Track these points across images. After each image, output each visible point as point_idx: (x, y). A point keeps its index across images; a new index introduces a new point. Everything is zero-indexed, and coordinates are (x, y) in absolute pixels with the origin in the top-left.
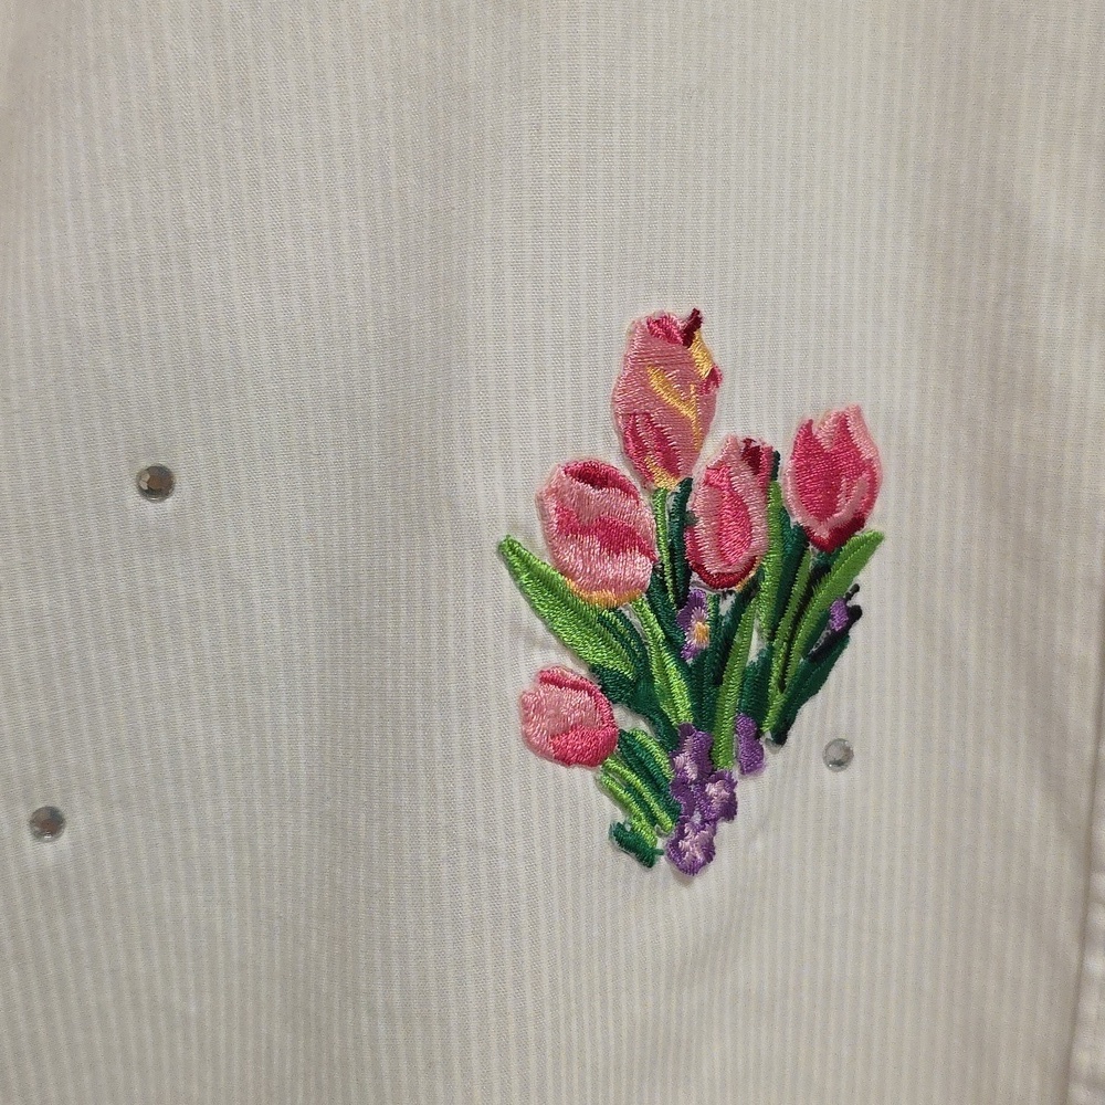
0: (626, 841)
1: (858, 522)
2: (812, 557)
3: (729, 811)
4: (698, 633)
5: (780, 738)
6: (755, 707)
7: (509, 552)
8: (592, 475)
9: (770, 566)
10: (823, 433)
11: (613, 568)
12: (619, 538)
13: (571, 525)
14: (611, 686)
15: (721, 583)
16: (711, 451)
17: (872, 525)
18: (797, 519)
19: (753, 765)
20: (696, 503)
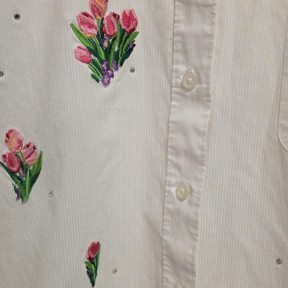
0: (93, 77)
1: (134, 29)
2: (126, 35)
3: (112, 76)
4: (106, 44)
5: (121, 65)
6: (116, 59)
7: (72, 25)
8: (86, 14)
9: (119, 35)
10: (127, 13)
11: (90, 31)
12: (91, 26)
13: (82, 23)
14: (90, 51)
15: (110, 36)
16: (107, 14)
17: (137, 30)
18: (123, 27)
19: (117, 69)
20: (105, 22)
